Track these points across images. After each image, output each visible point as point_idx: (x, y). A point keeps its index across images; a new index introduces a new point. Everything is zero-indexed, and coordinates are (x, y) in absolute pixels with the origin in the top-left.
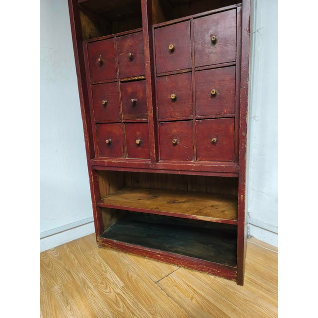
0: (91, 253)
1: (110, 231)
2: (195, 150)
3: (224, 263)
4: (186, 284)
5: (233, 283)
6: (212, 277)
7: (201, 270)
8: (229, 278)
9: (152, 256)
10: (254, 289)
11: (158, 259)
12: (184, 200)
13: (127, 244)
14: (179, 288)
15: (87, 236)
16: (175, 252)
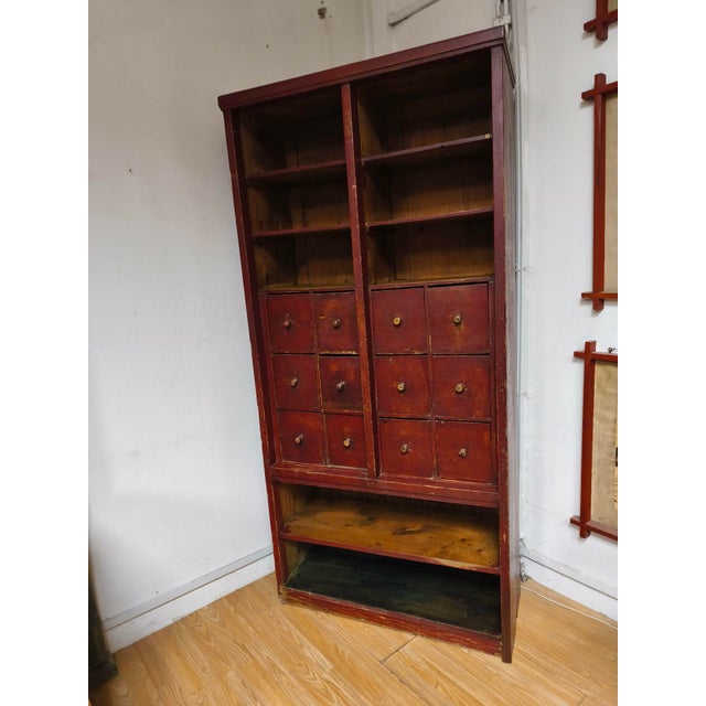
0: (271, 614)
1: (299, 574)
2: (435, 462)
3: (483, 629)
4: (427, 662)
5: (496, 660)
6: (466, 650)
7: (448, 640)
8: (492, 652)
9: (371, 618)
10: (526, 667)
11: (381, 623)
12: (418, 527)
13: (330, 599)
14: (417, 671)
15: (258, 582)
16: (406, 612)
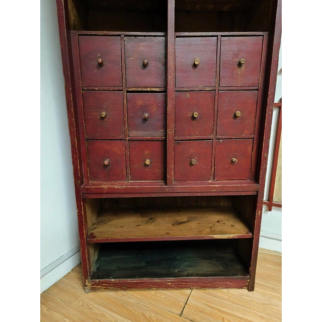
0: (81, 304)
2: (213, 170)
3: (237, 275)
4: (208, 306)
6: (225, 290)
7: (214, 287)
8: (241, 288)
9: (160, 286)
11: (167, 287)
13: (129, 280)
16: (187, 276)
